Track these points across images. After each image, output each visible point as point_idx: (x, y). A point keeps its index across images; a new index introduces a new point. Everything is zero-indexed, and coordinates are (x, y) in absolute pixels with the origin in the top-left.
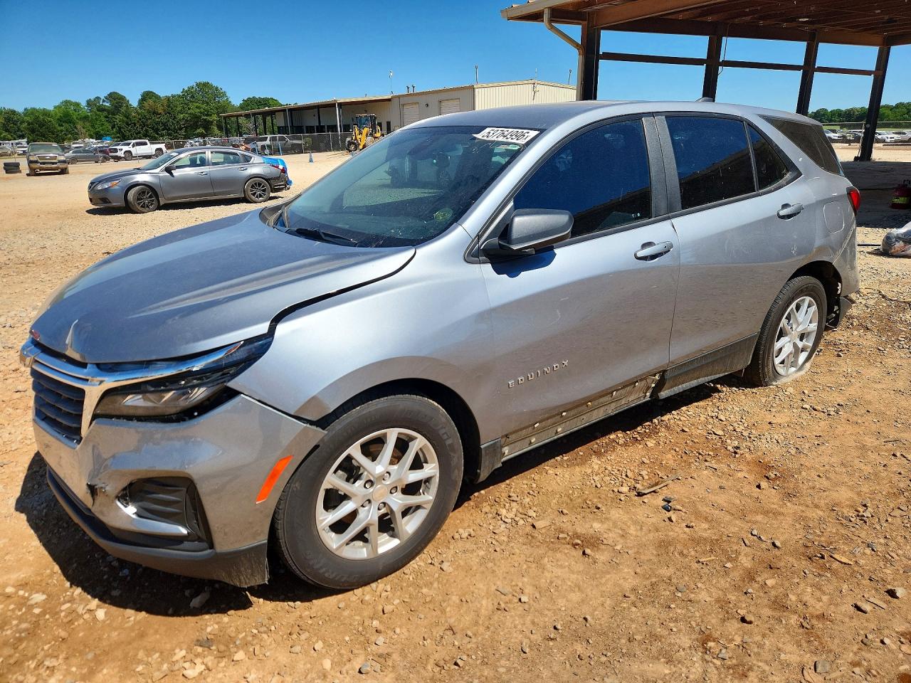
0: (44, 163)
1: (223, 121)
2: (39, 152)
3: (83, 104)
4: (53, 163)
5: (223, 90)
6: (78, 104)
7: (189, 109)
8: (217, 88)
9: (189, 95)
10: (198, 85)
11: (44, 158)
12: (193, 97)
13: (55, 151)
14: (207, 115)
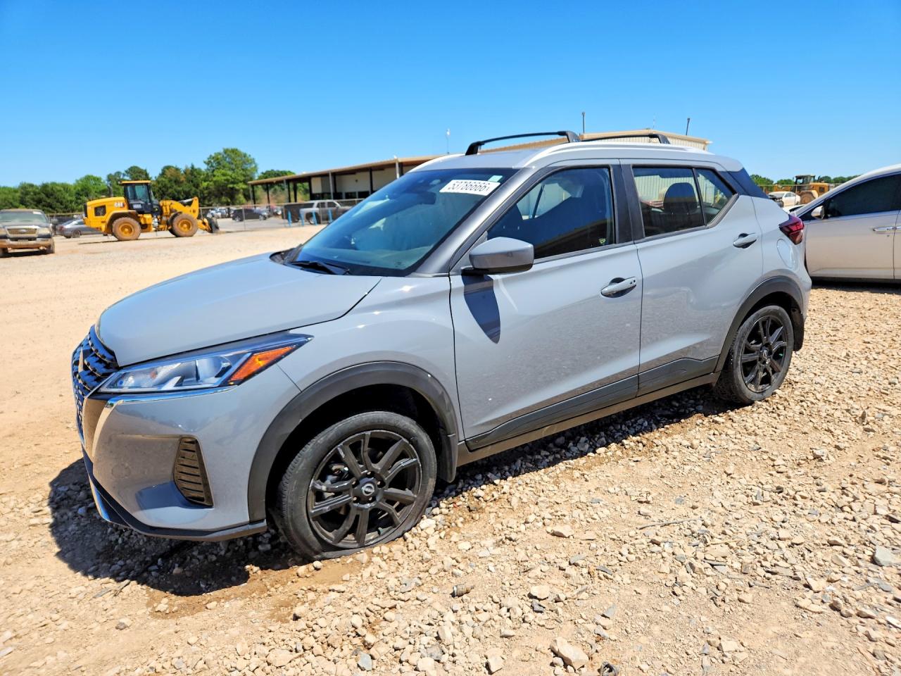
0: (16, 239)
1: (251, 189)
2: (12, 223)
3: (104, 178)
4: (30, 239)
5: (252, 157)
6: (98, 179)
7: (214, 176)
8: (245, 155)
9: (216, 162)
10: (226, 151)
11: (16, 231)
12: (219, 163)
13: (37, 221)
14: (233, 183)
